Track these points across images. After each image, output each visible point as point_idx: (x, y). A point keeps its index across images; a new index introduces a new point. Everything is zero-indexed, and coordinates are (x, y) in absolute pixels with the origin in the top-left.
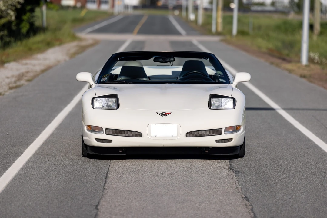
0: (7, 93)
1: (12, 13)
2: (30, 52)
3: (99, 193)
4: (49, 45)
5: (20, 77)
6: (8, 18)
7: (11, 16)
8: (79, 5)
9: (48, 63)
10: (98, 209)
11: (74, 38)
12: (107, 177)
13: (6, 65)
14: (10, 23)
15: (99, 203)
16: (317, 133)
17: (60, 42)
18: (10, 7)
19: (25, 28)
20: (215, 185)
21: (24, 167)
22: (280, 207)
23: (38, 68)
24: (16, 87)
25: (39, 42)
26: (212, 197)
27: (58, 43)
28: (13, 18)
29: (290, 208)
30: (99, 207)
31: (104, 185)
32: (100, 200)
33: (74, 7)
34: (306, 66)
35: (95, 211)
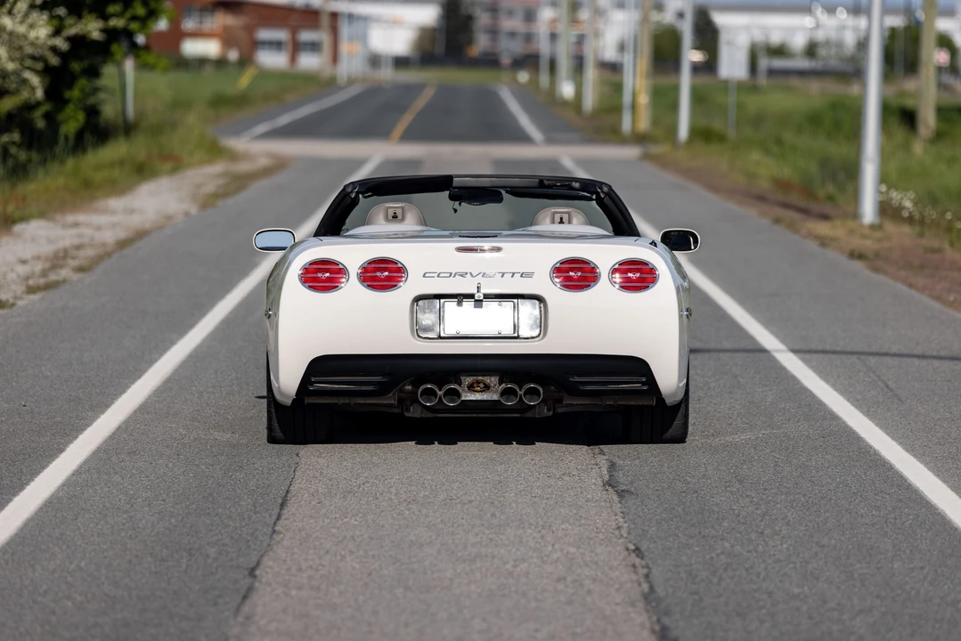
0: (20, 303)
1: (35, 80)
2: (87, 192)
3: (262, 541)
4: (142, 171)
5: (58, 259)
6: (25, 95)
7: (33, 89)
8: (233, 55)
9: (136, 221)
10: (255, 577)
11: (215, 151)
12: (283, 505)
13: (18, 228)
14: (29, 107)
15: (258, 564)
16: (858, 400)
17: (175, 164)
18: (28, 63)
19: (72, 122)
20: (563, 523)
21: (67, 484)
22: (721, 571)
23: (109, 237)
24: (49, 287)
25: (112, 165)
26: (550, 548)
27: (168, 166)
28: (40, 94)
29: (744, 572)
30: (258, 572)
31: (275, 523)
32: (262, 556)
33: (221, 63)
34: (872, 227)
35: (248, 580)
